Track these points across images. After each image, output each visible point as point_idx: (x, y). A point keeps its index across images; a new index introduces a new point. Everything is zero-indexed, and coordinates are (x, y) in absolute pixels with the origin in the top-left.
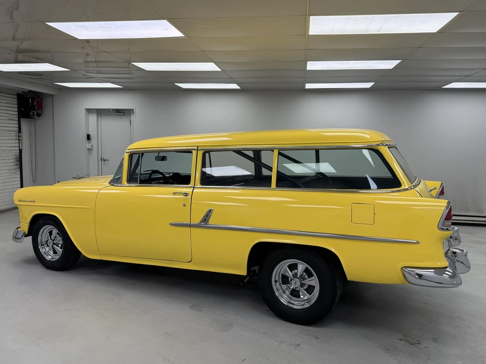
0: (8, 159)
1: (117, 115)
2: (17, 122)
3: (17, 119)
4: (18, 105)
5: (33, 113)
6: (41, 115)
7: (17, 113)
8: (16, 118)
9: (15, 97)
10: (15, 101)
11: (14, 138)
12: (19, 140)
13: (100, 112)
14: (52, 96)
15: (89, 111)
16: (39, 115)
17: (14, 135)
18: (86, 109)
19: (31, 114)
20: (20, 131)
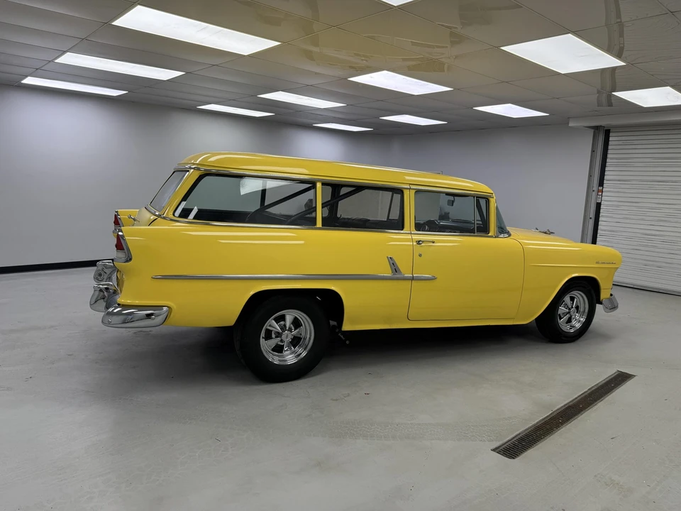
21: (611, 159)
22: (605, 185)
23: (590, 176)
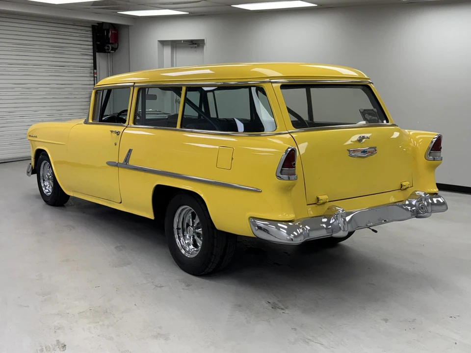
0: (82, 98)
1: (192, 47)
2: (92, 57)
3: (92, 54)
4: (93, 38)
5: (109, 47)
6: (117, 49)
7: (92, 47)
8: (91, 52)
9: (91, 29)
10: (90, 34)
11: (88, 75)
12: (94, 77)
13: (175, 45)
14: (127, 26)
15: (163, 43)
16: (114, 49)
17: (88, 71)
18: (159, 41)
19: (106, 48)
20: (95, 67)
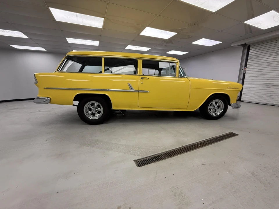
21: (250, 56)
22: (247, 67)
23: (241, 64)
